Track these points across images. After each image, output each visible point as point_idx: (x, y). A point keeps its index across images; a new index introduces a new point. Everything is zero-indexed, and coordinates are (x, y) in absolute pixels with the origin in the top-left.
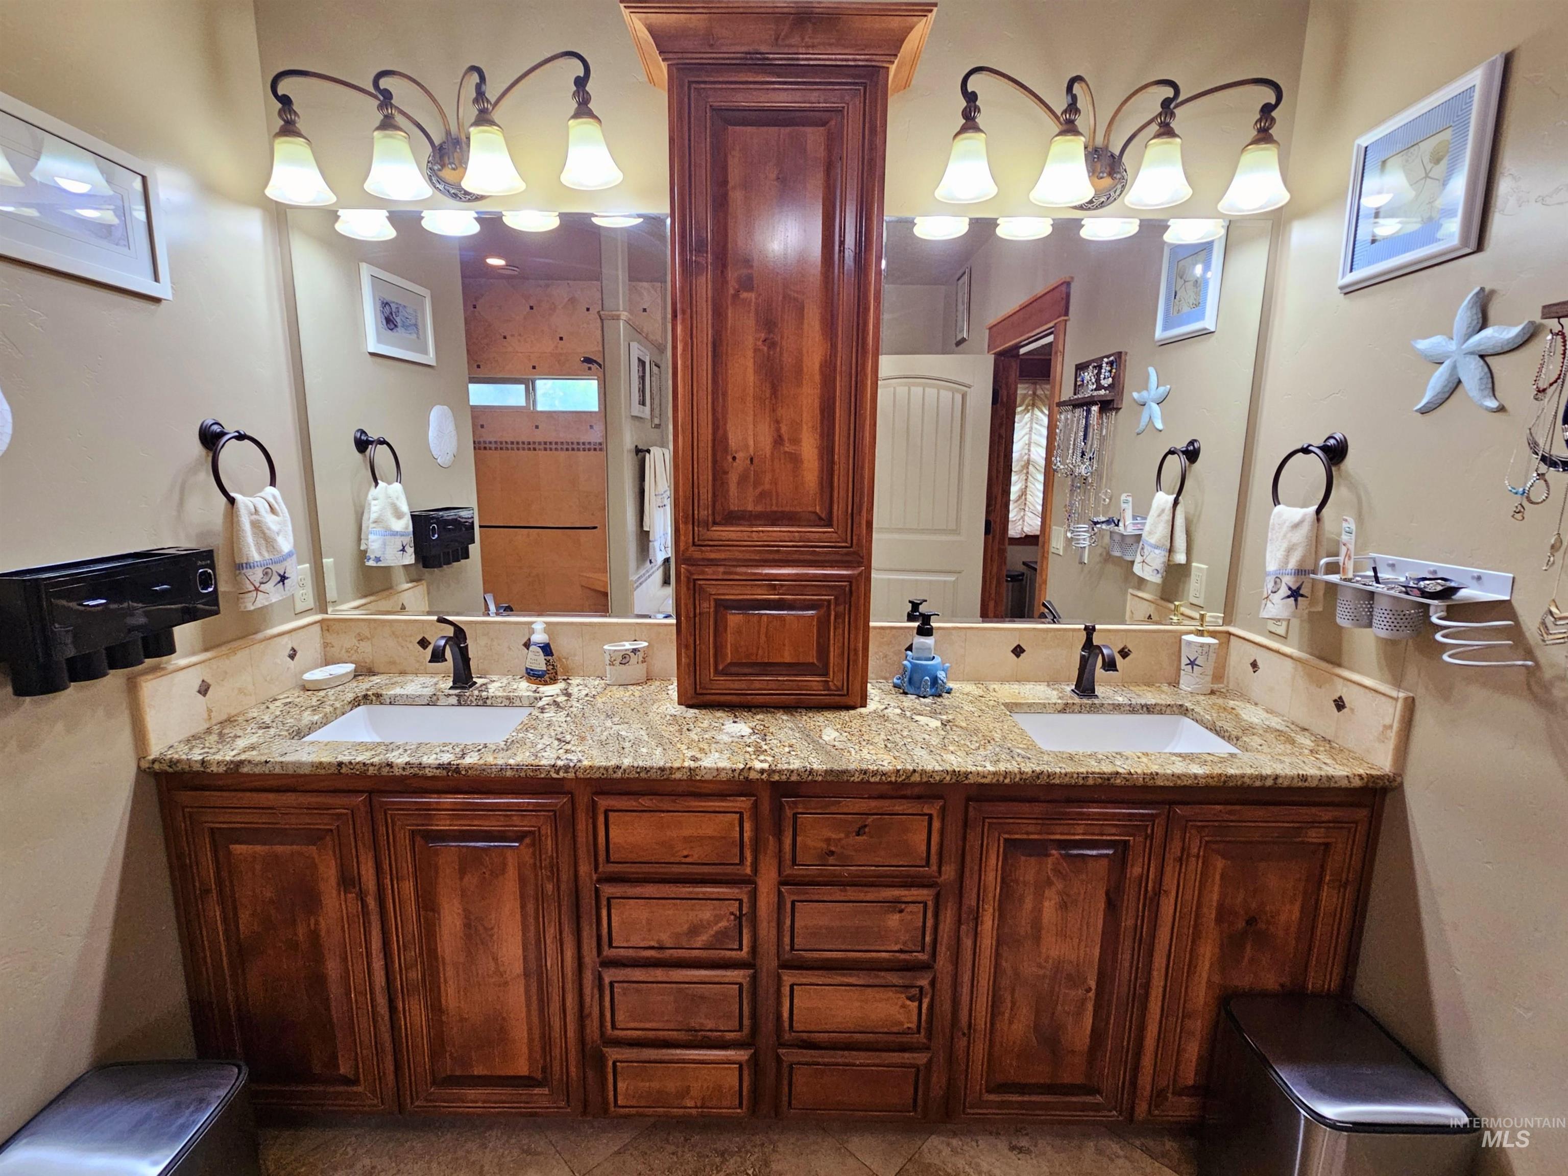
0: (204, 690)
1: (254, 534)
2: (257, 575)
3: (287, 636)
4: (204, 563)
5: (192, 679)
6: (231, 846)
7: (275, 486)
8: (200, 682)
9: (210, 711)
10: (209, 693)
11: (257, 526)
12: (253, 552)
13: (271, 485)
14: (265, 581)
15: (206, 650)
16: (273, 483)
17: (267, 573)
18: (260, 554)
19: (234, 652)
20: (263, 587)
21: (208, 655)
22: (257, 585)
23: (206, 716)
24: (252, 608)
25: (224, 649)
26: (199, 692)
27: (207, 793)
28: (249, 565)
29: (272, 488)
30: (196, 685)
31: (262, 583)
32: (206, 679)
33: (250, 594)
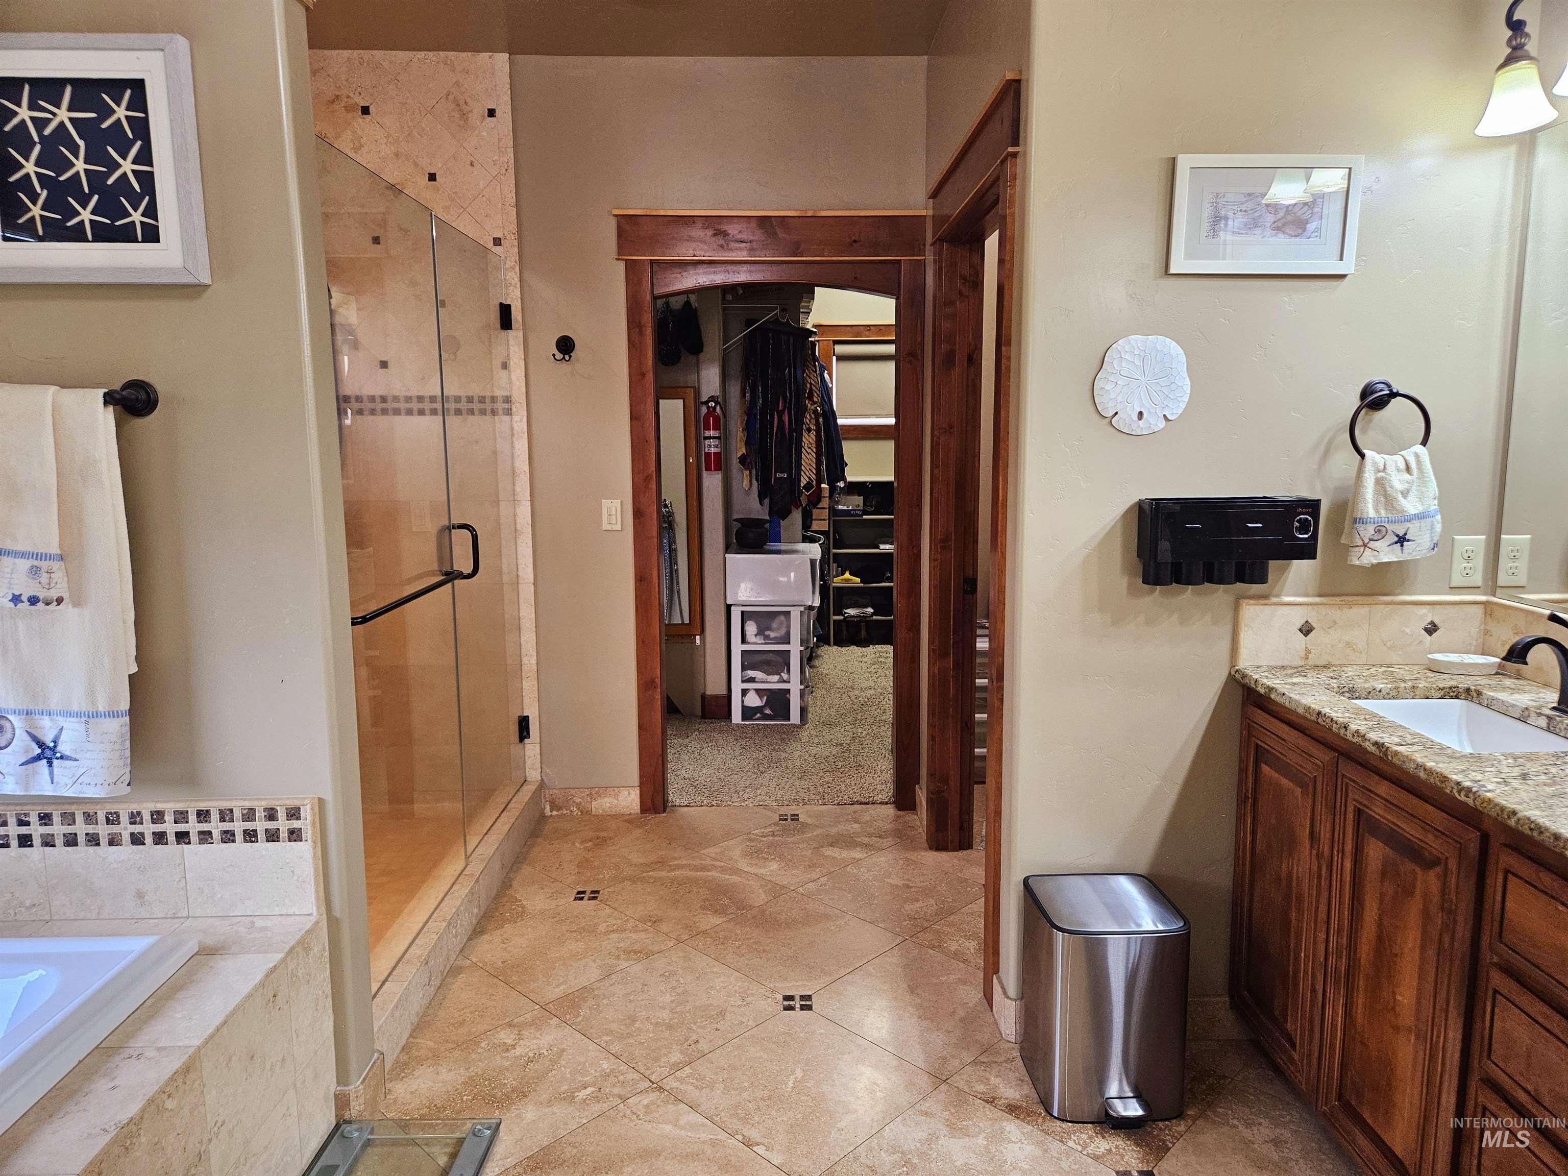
0: (1306, 630)
1: (1376, 492)
2: (1368, 531)
3: (1428, 607)
4: (1304, 510)
5: (1298, 618)
6: (1262, 765)
7: (1425, 446)
8: (1303, 622)
9: (1308, 652)
10: (1312, 634)
11: (1381, 484)
12: (1369, 507)
13: (1421, 444)
14: (1375, 538)
15: (1320, 596)
16: (1424, 443)
17: (1379, 531)
18: (1377, 511)
19: (1350, 606)
20: (1372, 544)
21: (1317, 600)
22: (1366, 541)
23: (1302, 654)
24: (1357, 563)
25: (1337, 600)
26: (1300, 630)
27: (1259, 711)
28: (1362, 521)
29: (1422, 447)
30: (1300, 623)
31: (1370, 540)
32: (1310, 621)
33: (1357, 549)
